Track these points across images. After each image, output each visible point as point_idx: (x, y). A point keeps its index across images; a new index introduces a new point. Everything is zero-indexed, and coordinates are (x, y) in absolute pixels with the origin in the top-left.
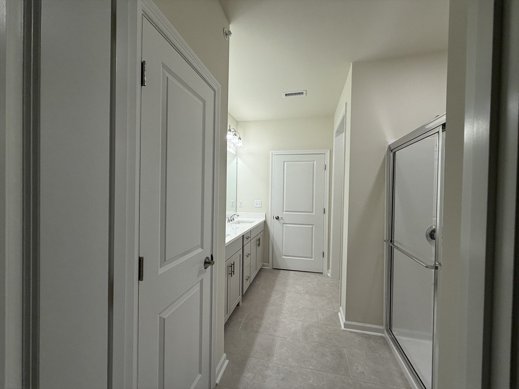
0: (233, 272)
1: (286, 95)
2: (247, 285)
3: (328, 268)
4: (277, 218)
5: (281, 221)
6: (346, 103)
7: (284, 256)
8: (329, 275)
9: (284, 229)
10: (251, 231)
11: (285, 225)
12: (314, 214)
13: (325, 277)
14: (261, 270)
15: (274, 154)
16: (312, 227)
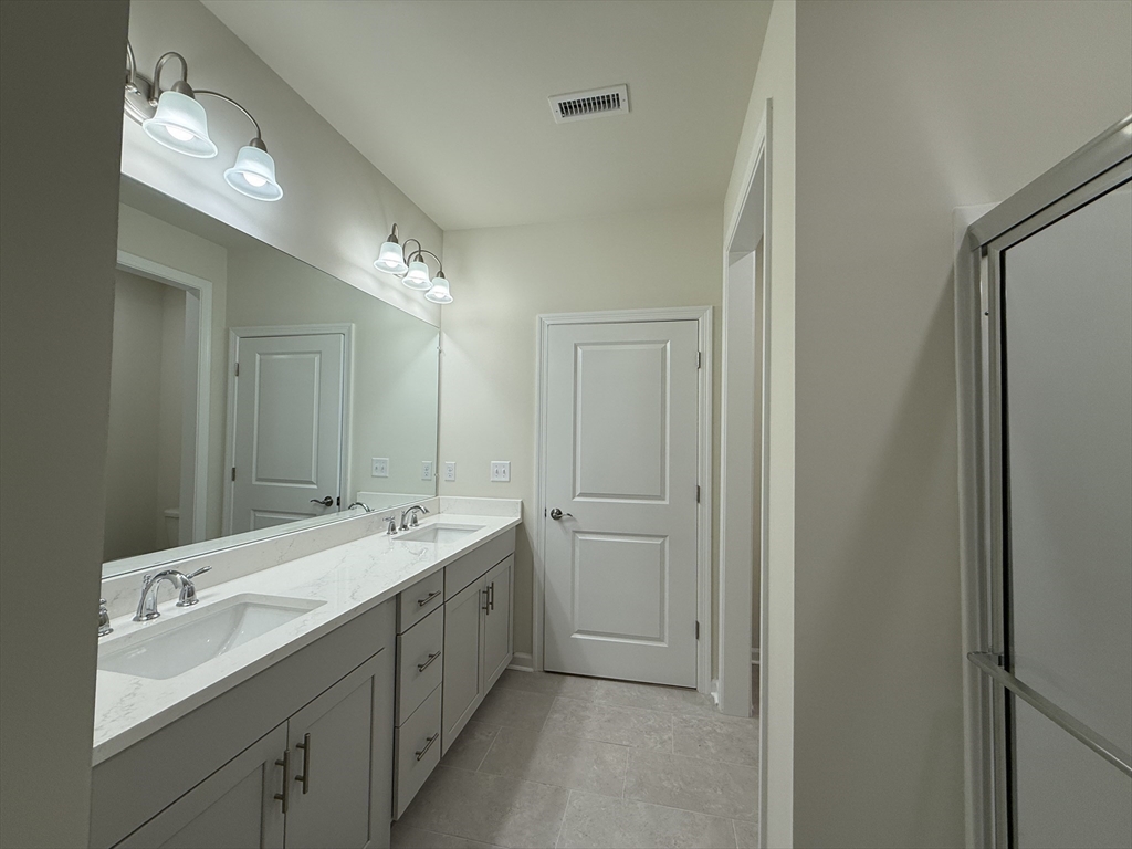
0: (304, 779)
1: (567, 109)
2: (412, 780)
3: (714, 674)
4: (557, 515)
5: (567, 524)
6: (770, 102)
7: (579, 632)
8: (716, 696)
9: (577, 550)
10: (444, 570)
11: (580, 537)
12: (666, 502)
13: (702, 704)
14: (506, 677)
15: (547, 322)
16: (663, 544)
